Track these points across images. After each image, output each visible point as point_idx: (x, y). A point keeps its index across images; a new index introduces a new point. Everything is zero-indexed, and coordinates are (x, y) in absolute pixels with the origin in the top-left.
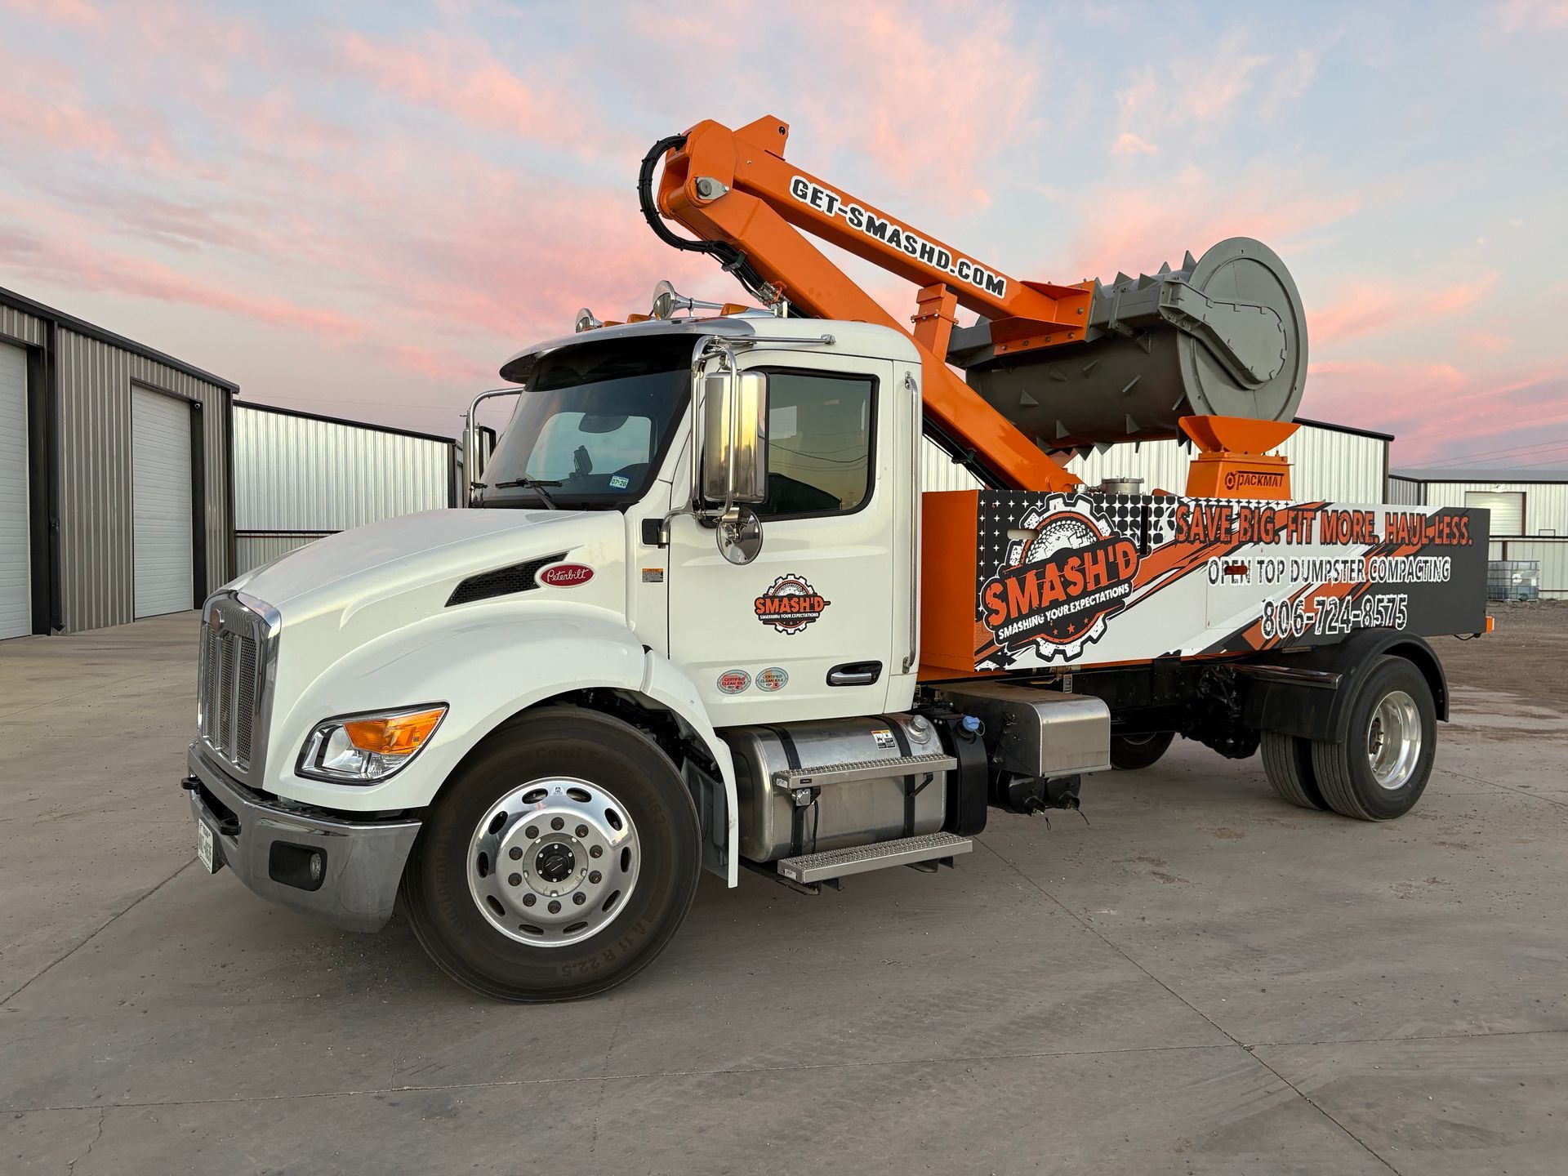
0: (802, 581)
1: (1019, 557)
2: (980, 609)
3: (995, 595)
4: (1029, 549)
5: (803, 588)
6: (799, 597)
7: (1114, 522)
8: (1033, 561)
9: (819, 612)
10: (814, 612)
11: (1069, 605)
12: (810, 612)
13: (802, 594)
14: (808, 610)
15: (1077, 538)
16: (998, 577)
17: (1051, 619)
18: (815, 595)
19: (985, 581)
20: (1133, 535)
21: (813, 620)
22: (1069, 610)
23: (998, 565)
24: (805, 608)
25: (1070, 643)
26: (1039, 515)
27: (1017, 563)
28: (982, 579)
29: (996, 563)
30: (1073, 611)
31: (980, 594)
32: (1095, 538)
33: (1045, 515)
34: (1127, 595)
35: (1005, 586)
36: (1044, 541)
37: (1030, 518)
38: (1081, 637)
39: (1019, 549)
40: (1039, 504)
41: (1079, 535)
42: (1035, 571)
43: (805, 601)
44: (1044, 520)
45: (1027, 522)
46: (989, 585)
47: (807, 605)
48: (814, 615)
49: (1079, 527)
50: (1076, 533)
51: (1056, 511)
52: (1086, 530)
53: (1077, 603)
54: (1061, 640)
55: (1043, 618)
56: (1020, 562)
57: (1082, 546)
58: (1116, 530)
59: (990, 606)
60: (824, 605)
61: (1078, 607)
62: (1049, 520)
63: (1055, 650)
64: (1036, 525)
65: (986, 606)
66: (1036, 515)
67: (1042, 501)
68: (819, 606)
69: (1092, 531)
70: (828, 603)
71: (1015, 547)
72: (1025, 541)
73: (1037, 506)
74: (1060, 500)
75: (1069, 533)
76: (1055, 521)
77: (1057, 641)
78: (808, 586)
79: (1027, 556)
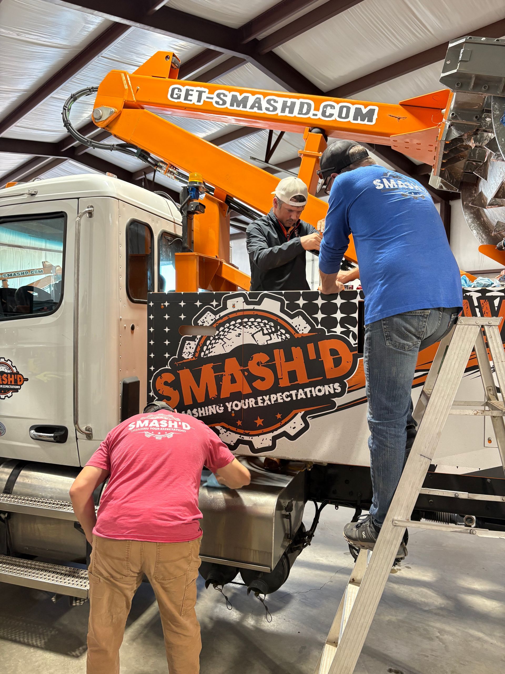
0: (9, 363)
1: (192, 351)
2: (151, 394)
3: (166, 383)
4: (205, 344)
5: (10, 368)
6: (7, 374)
7: (316, 320)
8: (209, 355)
9: (20, 385)
10: (17, 385)
11: (256, 399)
12: (15, 385)
13: (9, 372)
14: (13, 383)
15: (264, 334)
16: (169, 368)
17: (232, 410)
18: (18, 373)
19: (155, 371)
20: (347, 333)
21: (16, 390)
22: (256, 403)
23: (169, 358)
24: (11, 381)
25: (258, 435)
26: (215, 313)
27: (190, 356)
28: (152, 368)
29: (167, 355)
30: (260, 404)
31: (151, 381)
32: (288, 336)
33: (222, 314)
34: (340, 395)
35: (177, 376)
36: (222, 337)
37: (205, 316)
38: (272, 431)
39: (193, 344)
40: (214, 303)
41: (266, 332)
42: (212, 364)
43: (11, 377)
44: (221, 318)
45: (201, 319)
46: (159, 374)
47: (13, 379)
48: (18, 387)
49: (265, 324)
50: (262, 330)
51: (236, 309)
52: (275, 327)
53: (266, 398)
54: (247, 432)
55: (222, 408)
56: (194, 355)
57: (269, 342)
58: (319, 326)
59: (160, 392)
60: (24, 381)
61: (267, 402)
62: (226, 318)
63: (238, 439)
64: (211, 322)
65: (156, 392)
66: (210, 314)
67: (218, 300)
68: (20, 381)
69: (282, 327)
70: (27, 380)
71: (187, 342)
72: (199, 337)
73: (212, 305)
74: (241, 299)
75: (254, 330)
76: (235, 319)
77: (242, 431)
78: (13, 367)
79: (202, 350)
